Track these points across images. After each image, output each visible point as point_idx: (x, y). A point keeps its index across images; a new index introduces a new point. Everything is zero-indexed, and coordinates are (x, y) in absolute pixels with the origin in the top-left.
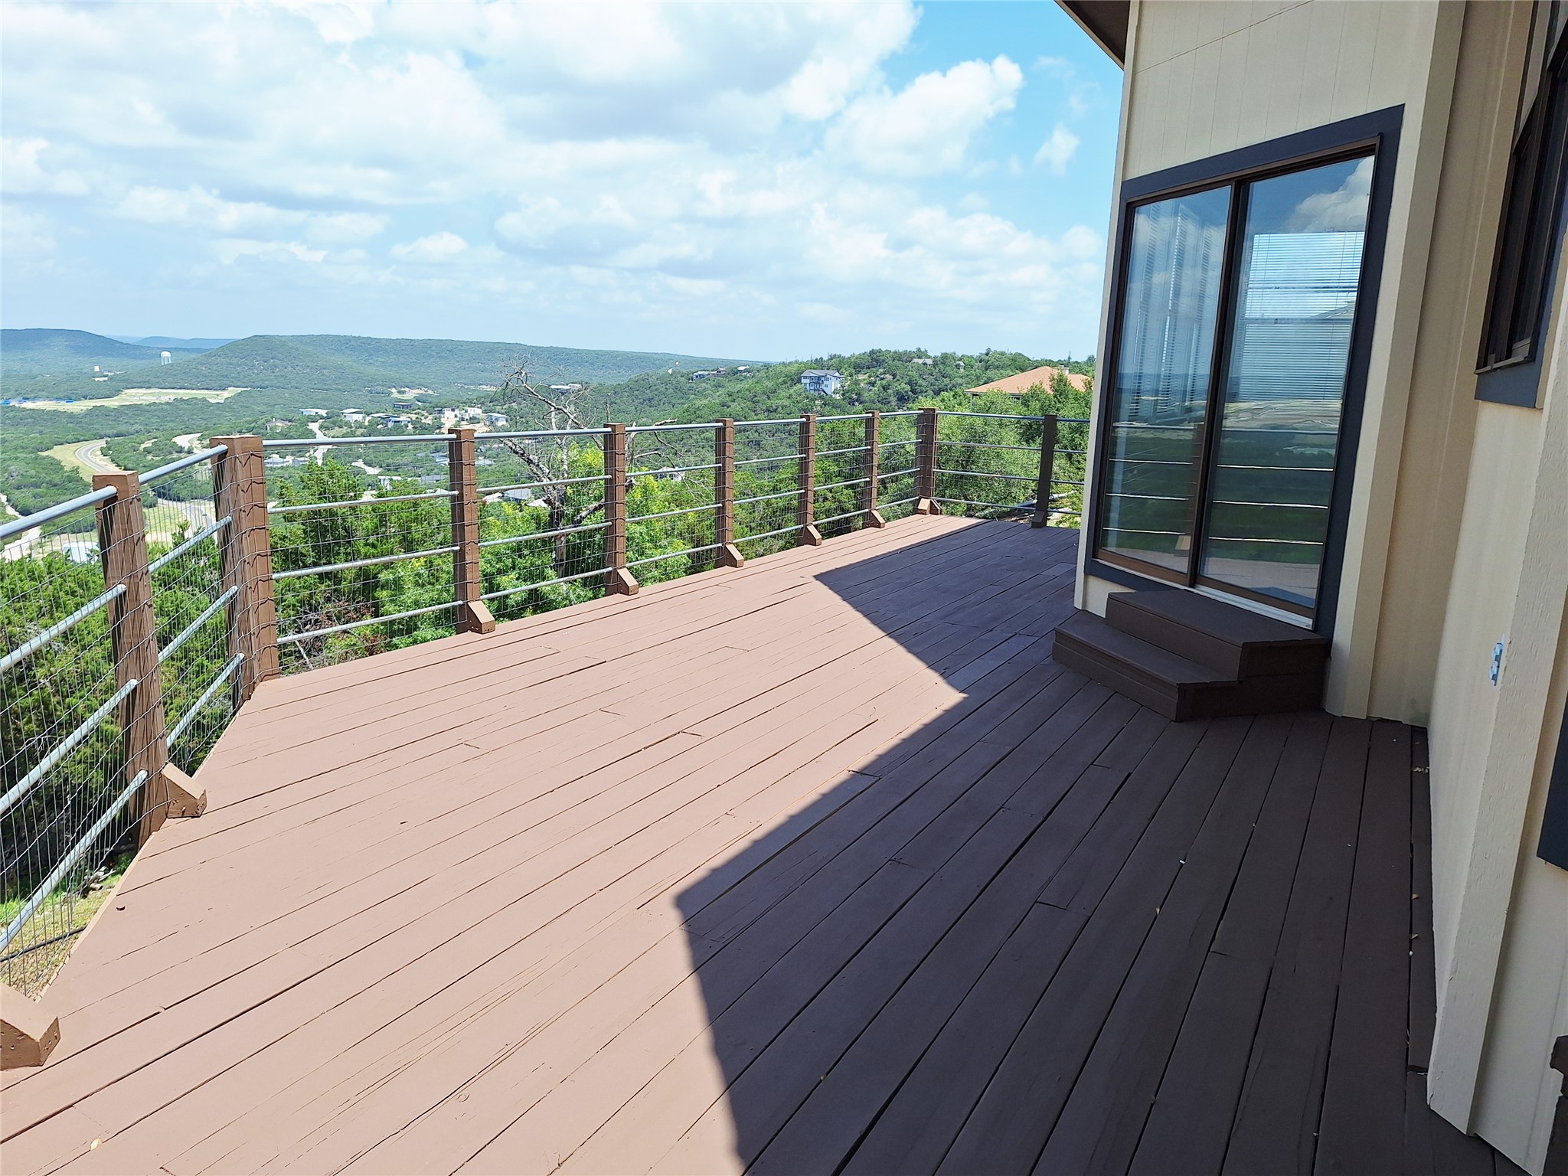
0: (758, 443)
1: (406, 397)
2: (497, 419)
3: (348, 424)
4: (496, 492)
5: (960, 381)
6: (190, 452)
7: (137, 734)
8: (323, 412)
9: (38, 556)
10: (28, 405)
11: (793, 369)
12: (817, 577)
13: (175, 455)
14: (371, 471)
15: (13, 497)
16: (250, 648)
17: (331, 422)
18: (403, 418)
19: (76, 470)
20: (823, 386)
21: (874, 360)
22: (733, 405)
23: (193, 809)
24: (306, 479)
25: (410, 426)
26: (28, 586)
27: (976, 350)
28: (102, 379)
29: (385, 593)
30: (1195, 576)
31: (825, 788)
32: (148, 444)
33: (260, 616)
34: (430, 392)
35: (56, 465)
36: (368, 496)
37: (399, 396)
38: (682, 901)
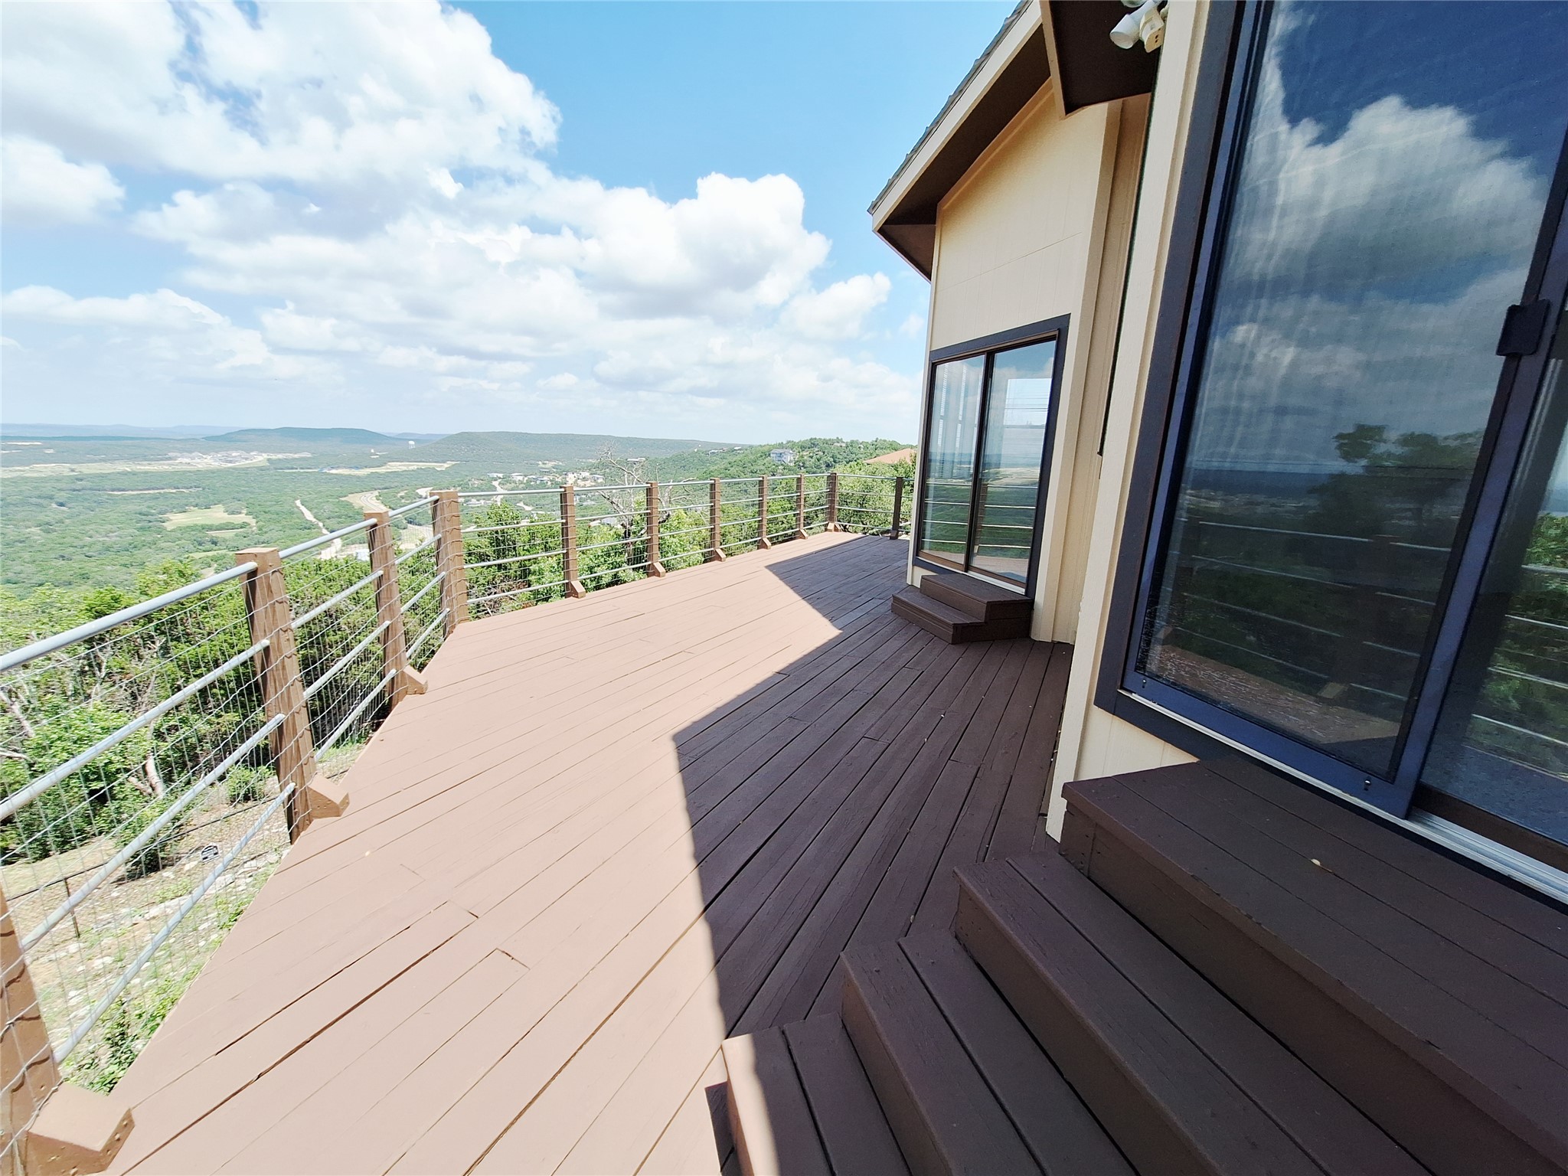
0: (746, 491)
1: (547, 466)
2: (598, 478)
3: (515, 482)
4: (597, 519)
5: (861, 456)
6: (426, 498)
7: (390, 651)
8: (501, 475)
9: (342, 556)
10: (334, 471)
11: (766, 449)
12: (767, 567)
13: (418, 500)
14: (528, 508)
15: (325, 523)
16: (452, 606)
17: (505, 481)
18: (545, 478)
19: (361, 508)
20: (783, 459)
21: (813, 444)
22: (732, 469)
23: (421, 691)
24: (490, 513)
25: (549, 483)
26: (335, 573)
27: (870, 439)
28: (375, 457)
29: (533, 577)
30: (968, 567)
31: (758, 681)
32: (402, 494)
33: (457, 590)
34: (561, 463)
35: (349, 505)
36: (524, 523)
37: (543, 466)
38: (676, 738)
